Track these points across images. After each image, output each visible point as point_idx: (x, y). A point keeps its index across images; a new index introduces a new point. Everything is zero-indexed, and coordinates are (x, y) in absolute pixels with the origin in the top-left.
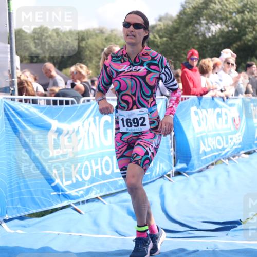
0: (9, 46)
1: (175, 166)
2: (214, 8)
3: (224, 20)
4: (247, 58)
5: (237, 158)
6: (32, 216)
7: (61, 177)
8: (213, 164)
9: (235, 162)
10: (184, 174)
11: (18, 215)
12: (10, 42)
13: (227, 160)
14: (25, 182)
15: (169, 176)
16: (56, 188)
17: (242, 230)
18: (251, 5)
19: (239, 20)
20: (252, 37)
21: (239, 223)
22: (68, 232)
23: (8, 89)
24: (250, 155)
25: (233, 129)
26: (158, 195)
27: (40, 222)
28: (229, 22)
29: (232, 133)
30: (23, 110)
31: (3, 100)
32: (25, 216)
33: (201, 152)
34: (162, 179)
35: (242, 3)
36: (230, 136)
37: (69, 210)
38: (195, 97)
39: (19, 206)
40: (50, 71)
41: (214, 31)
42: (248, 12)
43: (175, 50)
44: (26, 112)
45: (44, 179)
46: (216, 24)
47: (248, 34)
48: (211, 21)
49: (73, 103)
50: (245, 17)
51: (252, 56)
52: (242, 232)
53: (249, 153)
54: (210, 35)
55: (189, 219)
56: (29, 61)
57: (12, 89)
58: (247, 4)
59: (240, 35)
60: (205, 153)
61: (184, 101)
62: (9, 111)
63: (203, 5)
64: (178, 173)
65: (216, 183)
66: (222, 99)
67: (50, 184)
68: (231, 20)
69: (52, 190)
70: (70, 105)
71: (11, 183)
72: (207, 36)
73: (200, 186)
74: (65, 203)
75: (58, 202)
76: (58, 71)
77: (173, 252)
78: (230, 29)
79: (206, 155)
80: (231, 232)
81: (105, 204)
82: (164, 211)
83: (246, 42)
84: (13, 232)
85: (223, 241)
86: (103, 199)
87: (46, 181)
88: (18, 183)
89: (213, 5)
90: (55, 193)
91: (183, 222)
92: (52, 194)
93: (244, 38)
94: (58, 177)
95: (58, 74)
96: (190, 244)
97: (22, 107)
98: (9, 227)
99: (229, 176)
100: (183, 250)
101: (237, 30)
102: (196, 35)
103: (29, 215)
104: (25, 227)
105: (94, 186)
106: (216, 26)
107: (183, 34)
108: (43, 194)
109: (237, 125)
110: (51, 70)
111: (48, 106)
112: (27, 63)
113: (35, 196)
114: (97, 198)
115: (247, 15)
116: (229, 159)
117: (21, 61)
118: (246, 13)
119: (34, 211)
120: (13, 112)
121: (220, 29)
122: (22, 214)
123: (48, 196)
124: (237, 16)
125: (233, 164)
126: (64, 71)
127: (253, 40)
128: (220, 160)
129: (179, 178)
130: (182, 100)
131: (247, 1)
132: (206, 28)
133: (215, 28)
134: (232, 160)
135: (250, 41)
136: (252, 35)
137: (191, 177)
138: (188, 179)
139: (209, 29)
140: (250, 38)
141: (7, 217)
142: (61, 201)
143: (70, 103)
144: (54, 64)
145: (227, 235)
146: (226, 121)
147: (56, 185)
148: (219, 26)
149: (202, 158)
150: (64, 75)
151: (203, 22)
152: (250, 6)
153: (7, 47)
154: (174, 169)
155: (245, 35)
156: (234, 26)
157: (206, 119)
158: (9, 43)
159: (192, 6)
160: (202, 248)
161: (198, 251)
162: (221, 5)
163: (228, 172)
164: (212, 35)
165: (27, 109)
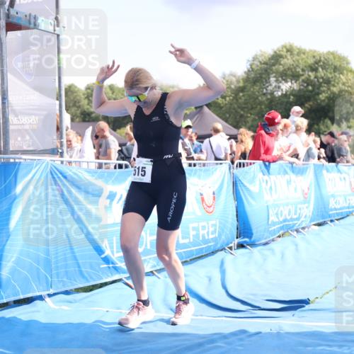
0: (58, 102)
1: (237, 238)
2: (285, 63)
3: (295, 77)
4: (320, 120)
5: (306, 229)
6: (78, 290)
7: (111, 248)
8: (279, 237)
9: (305, 235)
10: (248, 247)
11: (64, 289)
12: (59, 98)
13: (295, 232)
14: (73, 253)
15: (231, 248)
16: (107, 260)
17: (311, 310)
18: (326, 62)
19: (312, 78)
20: (327, 97)
21: (306, 302)
22: (119, 309)
23: (56, 151)
24: (321, 227)
25: (302, 198)
26: (218, 270)
27: (88, 297)
28: (301, 80)
29: (301, 203)
30: (72, 174)
31: (51, 162)
32: (71, 290)
33: (270, 223)
34: (223, 252)
35: (314, 60)
36: (299, 206)
37: (120, 285)
38: (261, 162)
39: (65, 279)
40: (103, 130)
41: (284, 90)
42: (323, 69)
43: (239, 110)
44: (75, 176)
45: (93, 250)
46: (286, 82)
47: (321, 94)
48: (280, 79)
49: (127, 167)
50: (319, 75)
51: (325, 118)
52: (310, 312)
53: (319, 225)
54: (280, 93)
55: (251, 297)
56: (81, 120)
57: (60, 151)
58: (320, 61)
59: (314, 93)
60: (274, 224)
61: (250, 167)
62: (56, 174)
63: (272, 61)
64: (241, 246)
65: (283, 257)
66: (290, 165)
67: (100, 255)
68: (303, 78)
69: (102, 262)
70: (123, 170)
71: (57, 253)
72: (277, 95)
73: (265, 260)
74: (116, 277)
75: (109, 276)
76: (113, 132)
77: (234, 334)
78: (302, 87)
79: (274, 226)
80: (297, 313)
81: (159, 278)
82: (224, 287)
83: (319, 101)
84: (57, 308)
85: (289, 323)
86: (159, 273)
87: (95, 253)
88: (65, 254)
89: (285, 60)
90: (106, 266)
91: (246, 300)
92: (102, 266)
93: (317, 97)
94: (108, 247)
95: (112, 134)
96: (252, 325)
97: (71, 171)
98: (53, 303)
99: (297, 250)
100: (244, 332)
101: (310, 88)
102: (264, 94)
103: (76, 289)
104: (71, 302)
105: (150, 259)
106: (286, 85)
107: (250, 93)
108: (91, 267)
109: (306, 194)
110: (105, 130)
111: (100, 170)
112: (79, 122)
113: (83, 269)
114: (152, 272)
115: (321, 73)
116: (297, 231)
117: (72, 120)
118: (320, 69)
119: (81, 286)
120: (60, 176)
121: (291, 87)
122: (68, 289)
123: (97, 268)
124: (310, 73)
125: (303, 236)
126: (118, 131)
127: (327, 101)
128: (288, 231)
129: (242, 251)
130: (247, 165)
131: (320, 58)
132: (275, 87)
133: (286, 86)
134: (301, 232)
135: (324, 101)
136: (327, 95)
137: (256, 250)
138: (252, 253)
139: (279, 87)
140: (323, 98)
141: (52, 291)
142: (112, 274)
143: (124, 167)
144: (109, 123)
145: (293, 315)
146: (296, 189)
147: (106, 257)
148: (290, 84)
149: (270, 229)
150: (119, 136)
151: (272, 79)
152: (324, 63)
153: (55, 104)
154: (236, 241)
155: (318, 94)
156: (305, 85)
157: (275, 186)
158: (57, 99)
159: (260, 62)
160: (265, 330)
161: (260, 333)
162: (294, 61)
163: (296, 245)
164: (282, 94)
165: (75, 174)
